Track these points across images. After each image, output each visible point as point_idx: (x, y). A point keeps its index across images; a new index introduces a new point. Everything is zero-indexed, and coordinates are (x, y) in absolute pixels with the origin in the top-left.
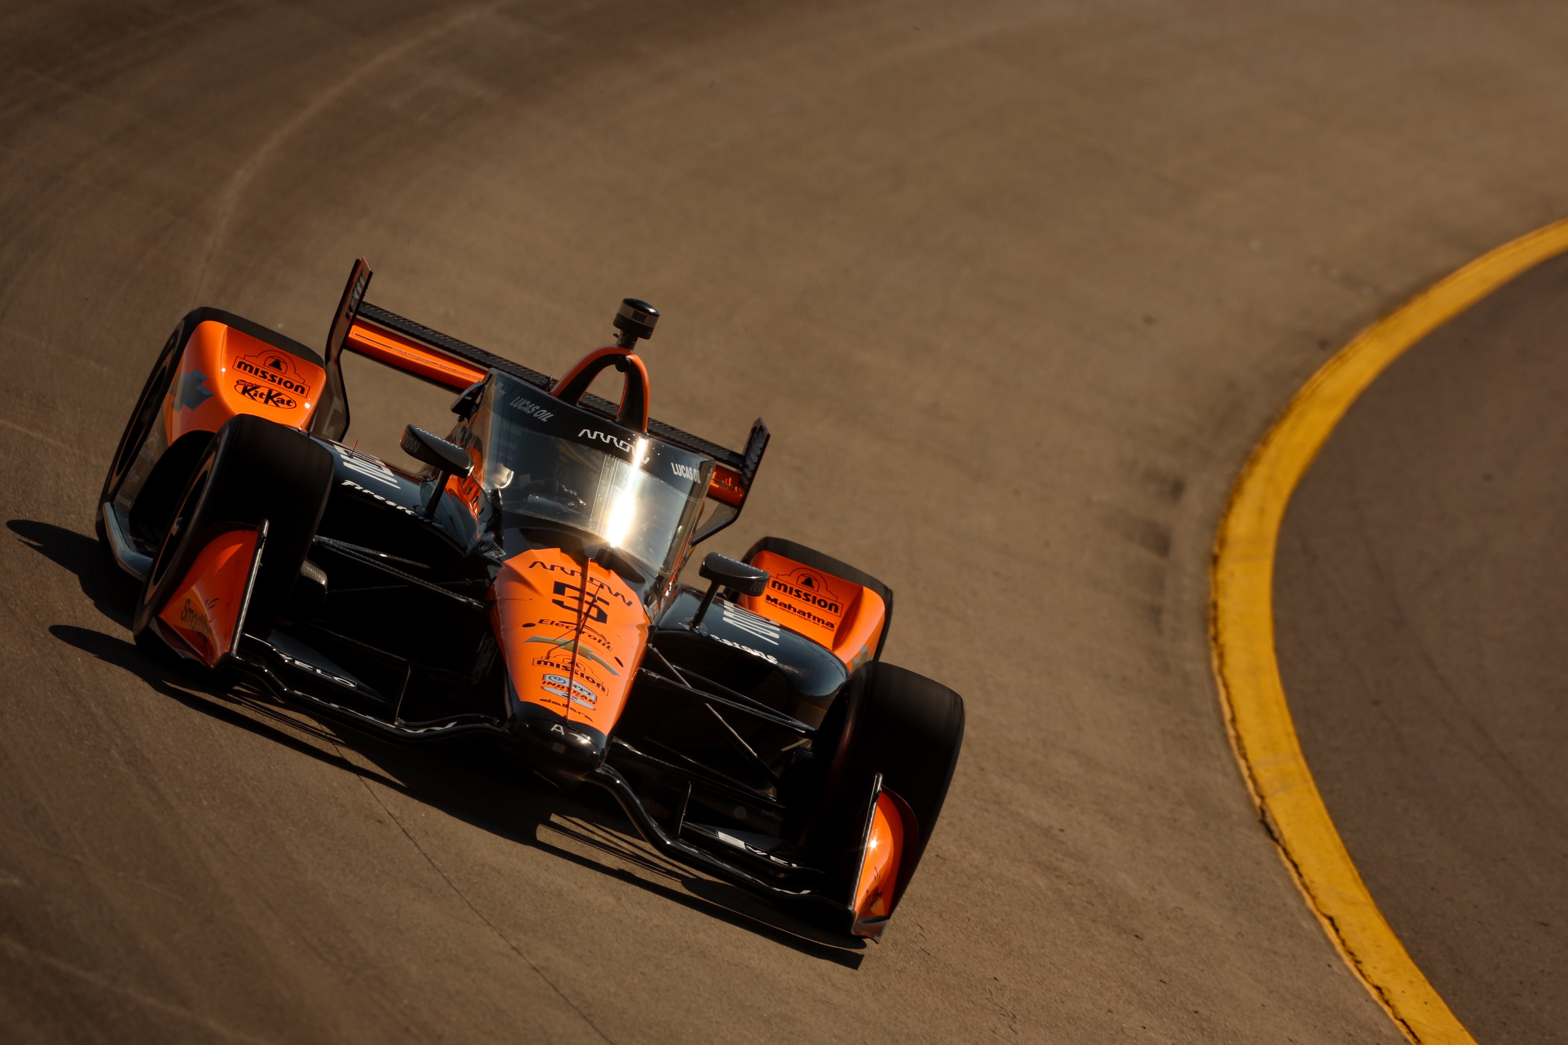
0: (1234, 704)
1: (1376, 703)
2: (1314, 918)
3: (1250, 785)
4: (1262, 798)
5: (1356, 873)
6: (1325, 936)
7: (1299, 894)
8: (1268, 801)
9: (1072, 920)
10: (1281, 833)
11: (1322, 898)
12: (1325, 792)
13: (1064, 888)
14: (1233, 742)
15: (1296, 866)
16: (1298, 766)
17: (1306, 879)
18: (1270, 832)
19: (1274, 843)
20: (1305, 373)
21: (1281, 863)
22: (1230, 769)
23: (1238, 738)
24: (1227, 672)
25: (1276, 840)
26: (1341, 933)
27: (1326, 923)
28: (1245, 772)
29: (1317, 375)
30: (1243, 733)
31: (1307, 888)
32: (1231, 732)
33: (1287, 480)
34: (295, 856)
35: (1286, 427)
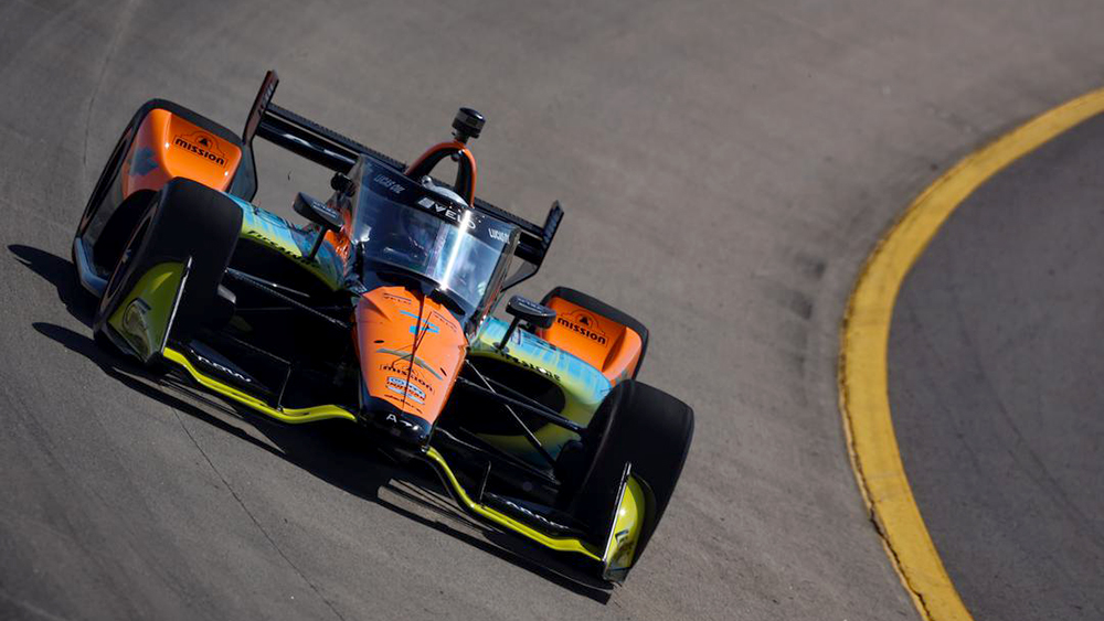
0: (855, 430)
1: (960, 436)
2: (908, 594)
3: (864, 493)
4: (873, 502)
5: (940, 563)
6: (915, 608)
7: (897, 575)
8: (877, 505)
9: (727, 586)
10: (885, 530)
11: (914, 579)
12: (919, 501)
13: (723, 564)
14: (853, 460)
15: (895, 555)
16: (901, 481)
17: (903, 565)
18: (877, 529)
19: (880, 537)
20: (918, 188)
21: (884, 551)
22: (850, 479)
23: (857, 457)
24: (851, 408)
25: (881, 535)
26: (927, 606)
27: (916, 598)
28: (861, 483)
29: (929, 191)
30: (860, 454)
31: (903, 572)
32: (852, 453)
33: (902, 267)
34: (153, 510)
35: (904, 226)
